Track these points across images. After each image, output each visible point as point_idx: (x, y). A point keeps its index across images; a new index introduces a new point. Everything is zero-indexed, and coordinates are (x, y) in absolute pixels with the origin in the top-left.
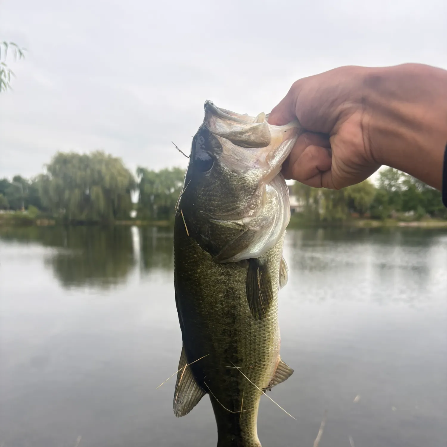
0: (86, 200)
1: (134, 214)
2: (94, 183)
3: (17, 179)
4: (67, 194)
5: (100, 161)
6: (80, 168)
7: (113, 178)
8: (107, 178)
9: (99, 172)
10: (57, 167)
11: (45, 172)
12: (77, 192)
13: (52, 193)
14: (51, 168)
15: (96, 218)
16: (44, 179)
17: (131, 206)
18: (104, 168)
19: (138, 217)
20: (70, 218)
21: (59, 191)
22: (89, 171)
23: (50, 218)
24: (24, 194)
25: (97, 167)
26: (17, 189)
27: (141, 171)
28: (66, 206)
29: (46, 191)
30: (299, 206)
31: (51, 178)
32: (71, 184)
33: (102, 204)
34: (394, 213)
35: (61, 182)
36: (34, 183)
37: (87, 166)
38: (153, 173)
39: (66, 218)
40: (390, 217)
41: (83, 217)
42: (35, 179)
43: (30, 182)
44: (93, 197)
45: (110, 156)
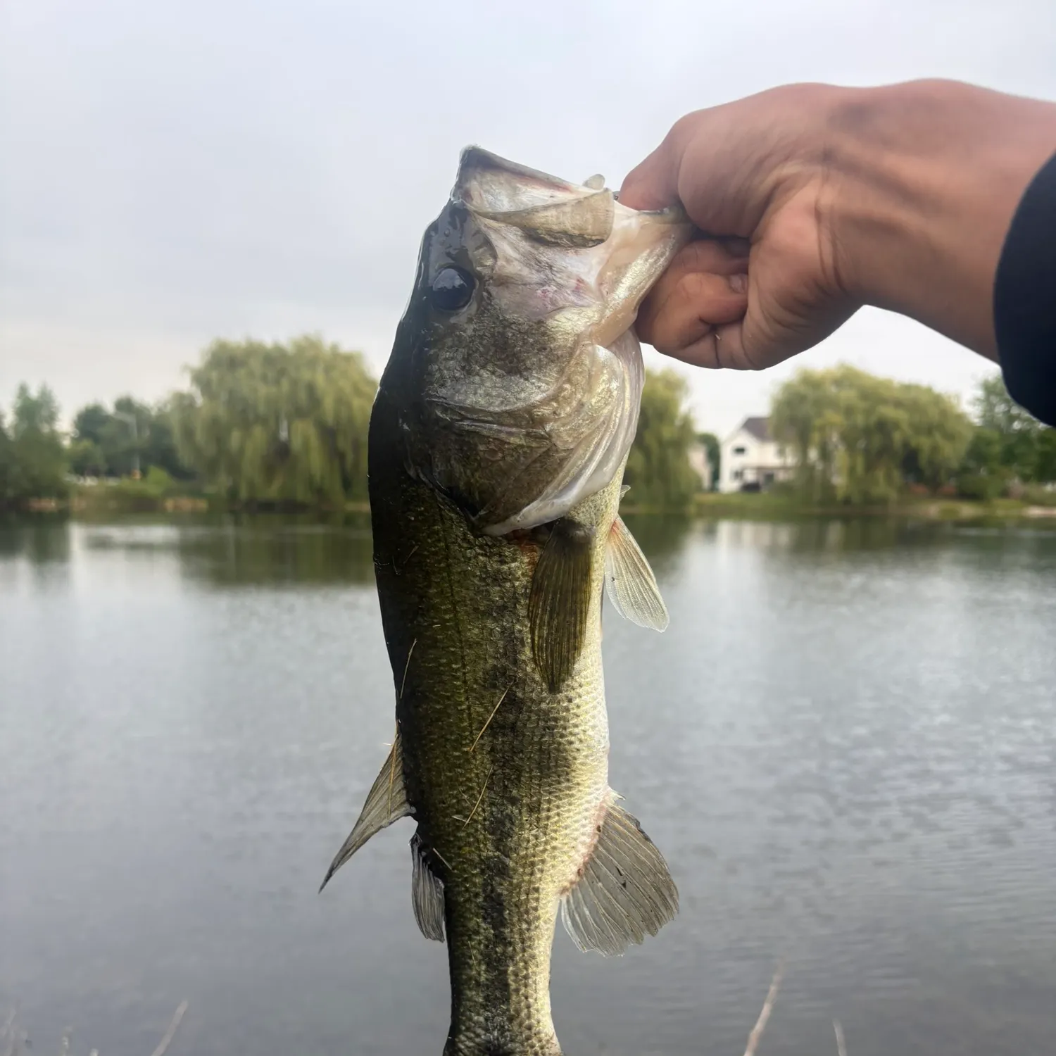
0: (281, 454)
2: (299, 413)
3: (125, 405)
4: (235, 438)
5: (313, 363)
6: (264, 378)
7: (341, 401)
8: (328, 404)
9: (311, 388)
10: (214, 375)
11: (185, 385)
12: (258, 433)
13: (200, 436)
14: (200, 379)
15: (302, 494)
16: (183, 403)
18: (320, 379)
20: (244, 494)
21: (218, 431)
22: (285, 385)
23: (196, 494)
24: (141, 438)
25: (306, 375)
26: (124, 427)
28: (234, 467)
29: (188, 433)
30: (784, 468)
31: (200, 401)
32: (244, 415)
33: (316, 461)
34: (1015, 483)
35: (222, 412)
36: (162, 416)
37: (282, 373)
39: (233, 493)
40: (1005, 494)
41: (273, 491)
42: (165, 405)
43: (154, 413)
44: (296, 444)
45: (334, 348)
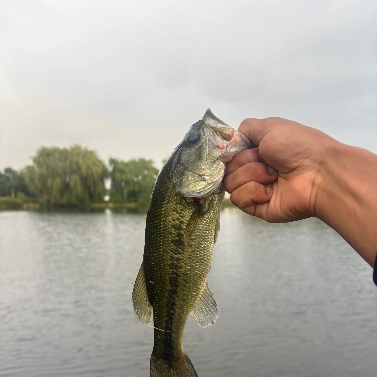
0: (66, 187)
1: (107, 198)
2: (73, 172)
3: (8, 170)
4: (49, 182)
5: (78, 154)
6: (60, 160)
7: (88, 168)
8: (84, 169)
9: (77, 164)
10: (41, 159)
11: (31, 163)
12: (58, 180)
13: (37, 181)
14: (36, 160)
15: (74, 201)
16: (29, 168)
17: (105, 192)
18: (81, 161)
19: (110, 201)
20: (53, 202)
21: (43, 179)
22: (68, 162)
23: (35, 202)
24: (13, 183)
25: (75, 159)
26: (8, 179)
27: (113, 161)
28: (50, 192)
29: (32, 180)
31: (36, 169)
32: (53, 174)
33: (79, 190)
35: (44, 172)
36: (22, 174)
37: (66, 158)
38: (123, 163)
39: (49, 202)
41: (64, 200)
42: (23, 171)
43: (19, 173)
44: (72, 184)
45: (86, 148)
